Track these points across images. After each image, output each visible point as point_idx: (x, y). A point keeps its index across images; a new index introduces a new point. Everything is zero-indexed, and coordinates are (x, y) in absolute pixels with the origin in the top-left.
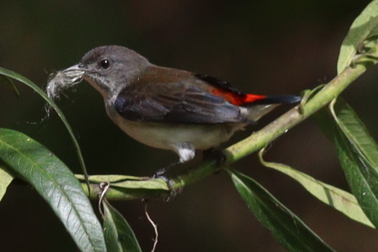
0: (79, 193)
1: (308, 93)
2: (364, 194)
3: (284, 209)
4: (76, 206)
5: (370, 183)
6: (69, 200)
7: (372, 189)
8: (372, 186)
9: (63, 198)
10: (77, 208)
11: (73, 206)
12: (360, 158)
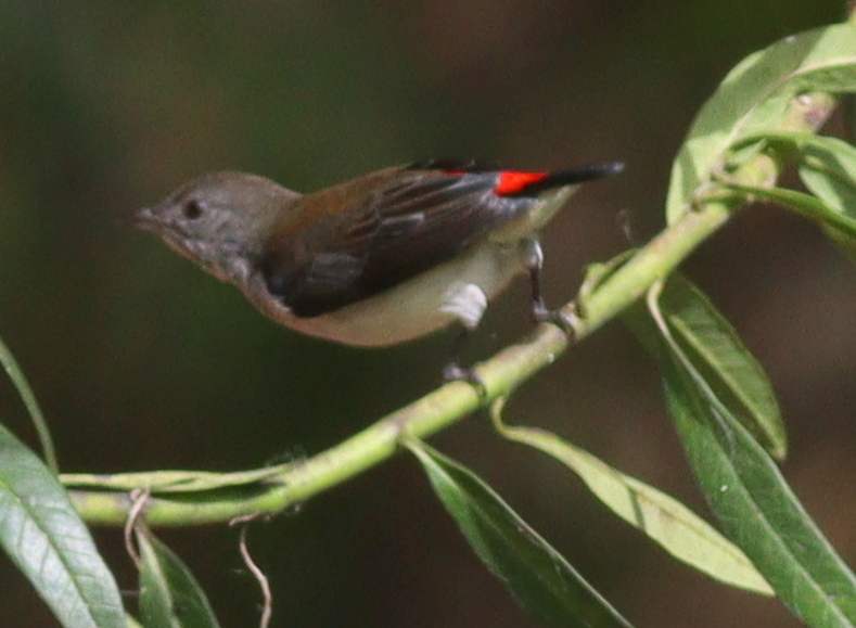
0: (64, 512)
1: (596, 271)
2: (724, 488)
3: (535, 538)
4: (58, 539)
5: (737, 465)
6: (43, 528)
7: (741, 477)
8: (740, 472)
9: (30, 524)
10: (59, 545)
11: (53, 543)
12: (714, 411)
